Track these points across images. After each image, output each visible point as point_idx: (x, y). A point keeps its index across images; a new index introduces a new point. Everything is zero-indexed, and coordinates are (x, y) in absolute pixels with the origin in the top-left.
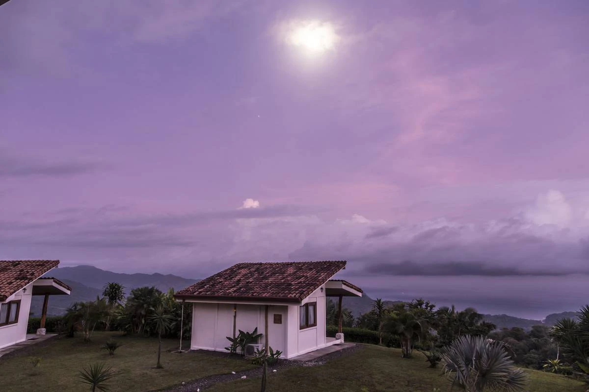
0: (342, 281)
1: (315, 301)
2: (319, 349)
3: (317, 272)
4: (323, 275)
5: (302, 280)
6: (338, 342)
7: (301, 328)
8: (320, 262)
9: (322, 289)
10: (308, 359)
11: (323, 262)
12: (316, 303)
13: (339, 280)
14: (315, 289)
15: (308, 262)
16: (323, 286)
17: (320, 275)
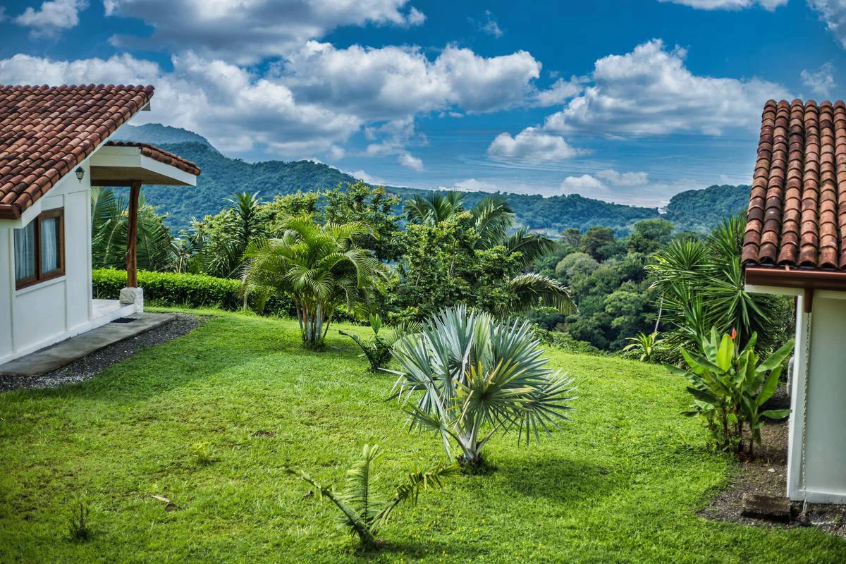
0: (140, 145)
1: (60, 206)
2: (72, 335)
3: (66, 121)
4: (84, 134)
5: (20, 147)
6: (127, 312)
7: (21, 284)
8: (73, 87)
9: (80, 170)
10: (43, 368)
11: (82, 87)
12: (62, 210)
13: (130, 144)
14: (61, 177)
15: (36, 88)
16: (85, 164)
17: (73, 130)
